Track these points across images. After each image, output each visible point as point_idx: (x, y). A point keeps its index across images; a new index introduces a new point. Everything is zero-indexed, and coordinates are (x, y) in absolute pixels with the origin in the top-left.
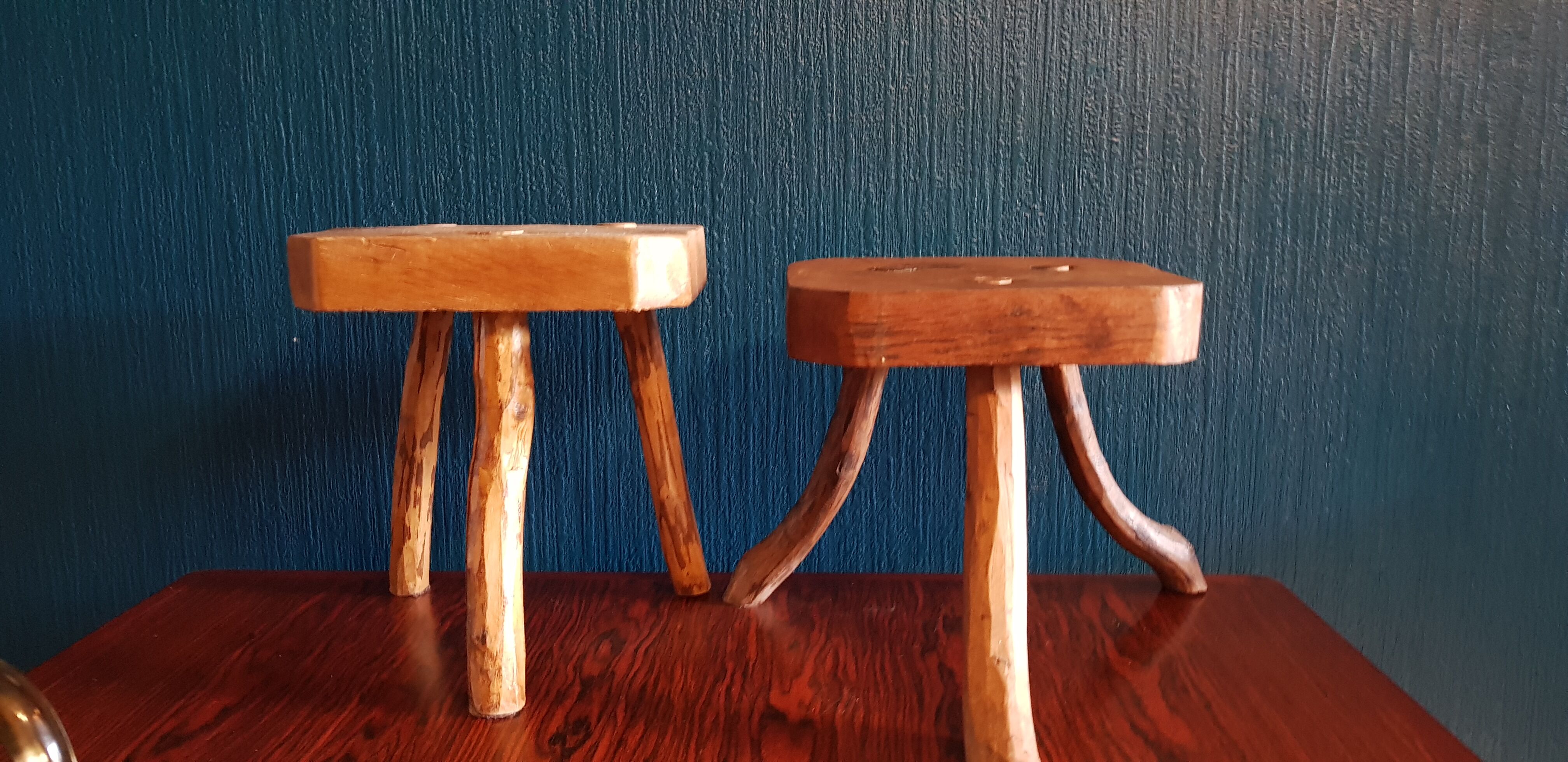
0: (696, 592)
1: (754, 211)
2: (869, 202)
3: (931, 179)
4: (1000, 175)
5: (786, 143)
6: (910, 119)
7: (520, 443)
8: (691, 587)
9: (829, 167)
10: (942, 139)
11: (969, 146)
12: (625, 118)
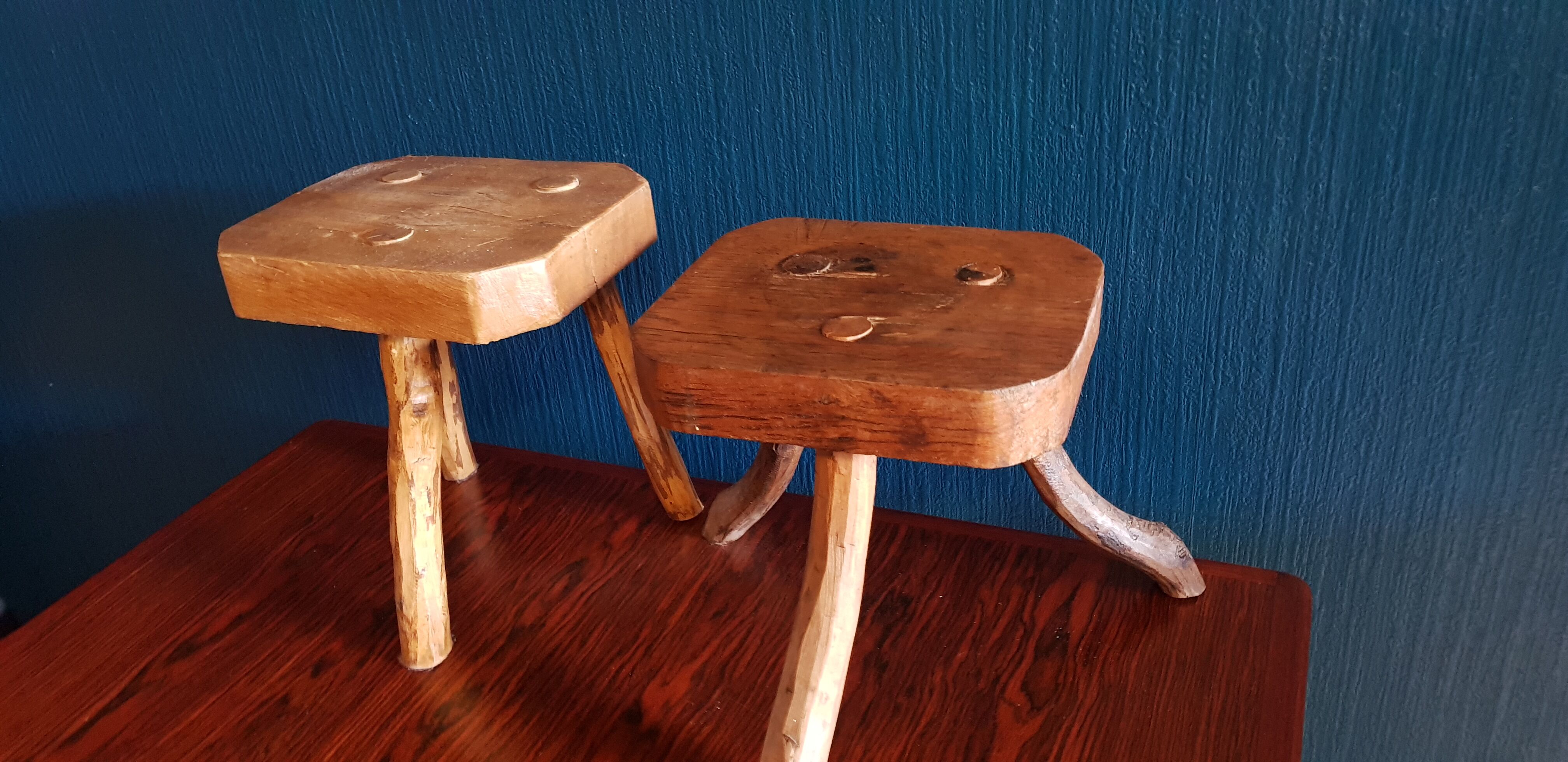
0: (681, 518)
1: (760, 119)
2: (879, 116)
3: (948, 90)
4: (1029, 88)
5: (788, 46)
6: (922, 19)
7: (426, 436)
8: (675, 514)
9: (835, 73)
10: (959, 44)
11: (992, 52)
12: (623, 15)
